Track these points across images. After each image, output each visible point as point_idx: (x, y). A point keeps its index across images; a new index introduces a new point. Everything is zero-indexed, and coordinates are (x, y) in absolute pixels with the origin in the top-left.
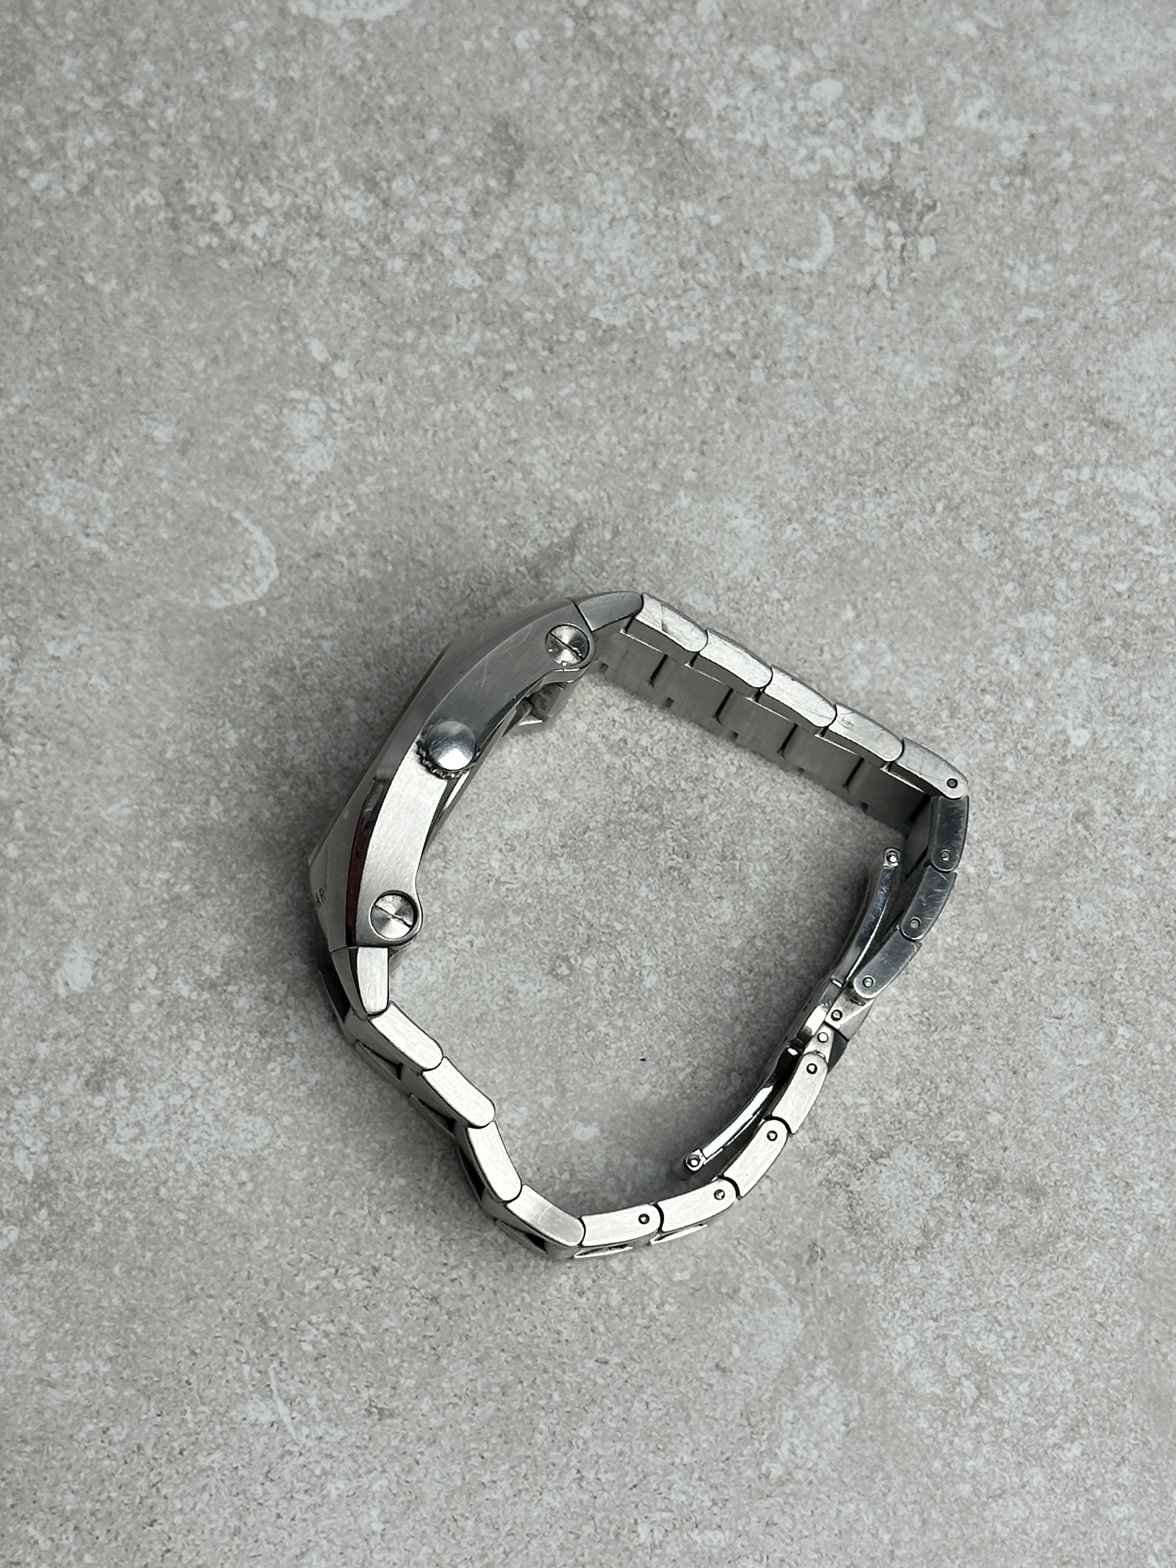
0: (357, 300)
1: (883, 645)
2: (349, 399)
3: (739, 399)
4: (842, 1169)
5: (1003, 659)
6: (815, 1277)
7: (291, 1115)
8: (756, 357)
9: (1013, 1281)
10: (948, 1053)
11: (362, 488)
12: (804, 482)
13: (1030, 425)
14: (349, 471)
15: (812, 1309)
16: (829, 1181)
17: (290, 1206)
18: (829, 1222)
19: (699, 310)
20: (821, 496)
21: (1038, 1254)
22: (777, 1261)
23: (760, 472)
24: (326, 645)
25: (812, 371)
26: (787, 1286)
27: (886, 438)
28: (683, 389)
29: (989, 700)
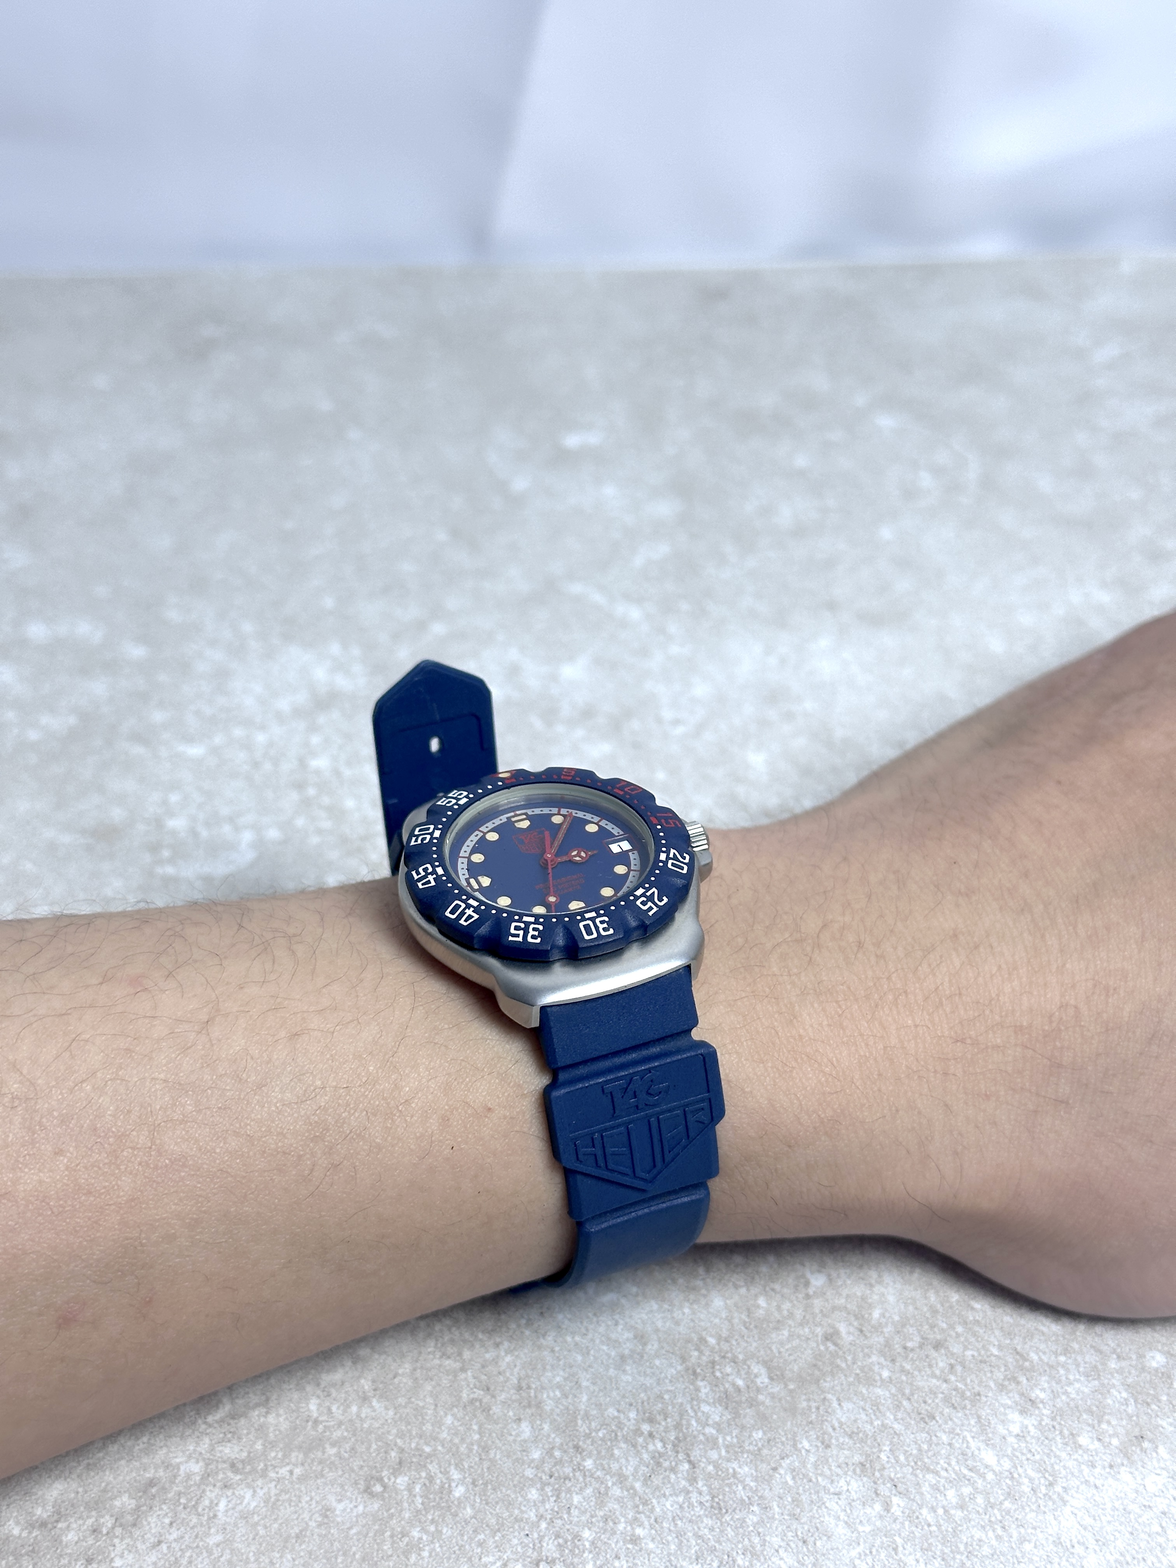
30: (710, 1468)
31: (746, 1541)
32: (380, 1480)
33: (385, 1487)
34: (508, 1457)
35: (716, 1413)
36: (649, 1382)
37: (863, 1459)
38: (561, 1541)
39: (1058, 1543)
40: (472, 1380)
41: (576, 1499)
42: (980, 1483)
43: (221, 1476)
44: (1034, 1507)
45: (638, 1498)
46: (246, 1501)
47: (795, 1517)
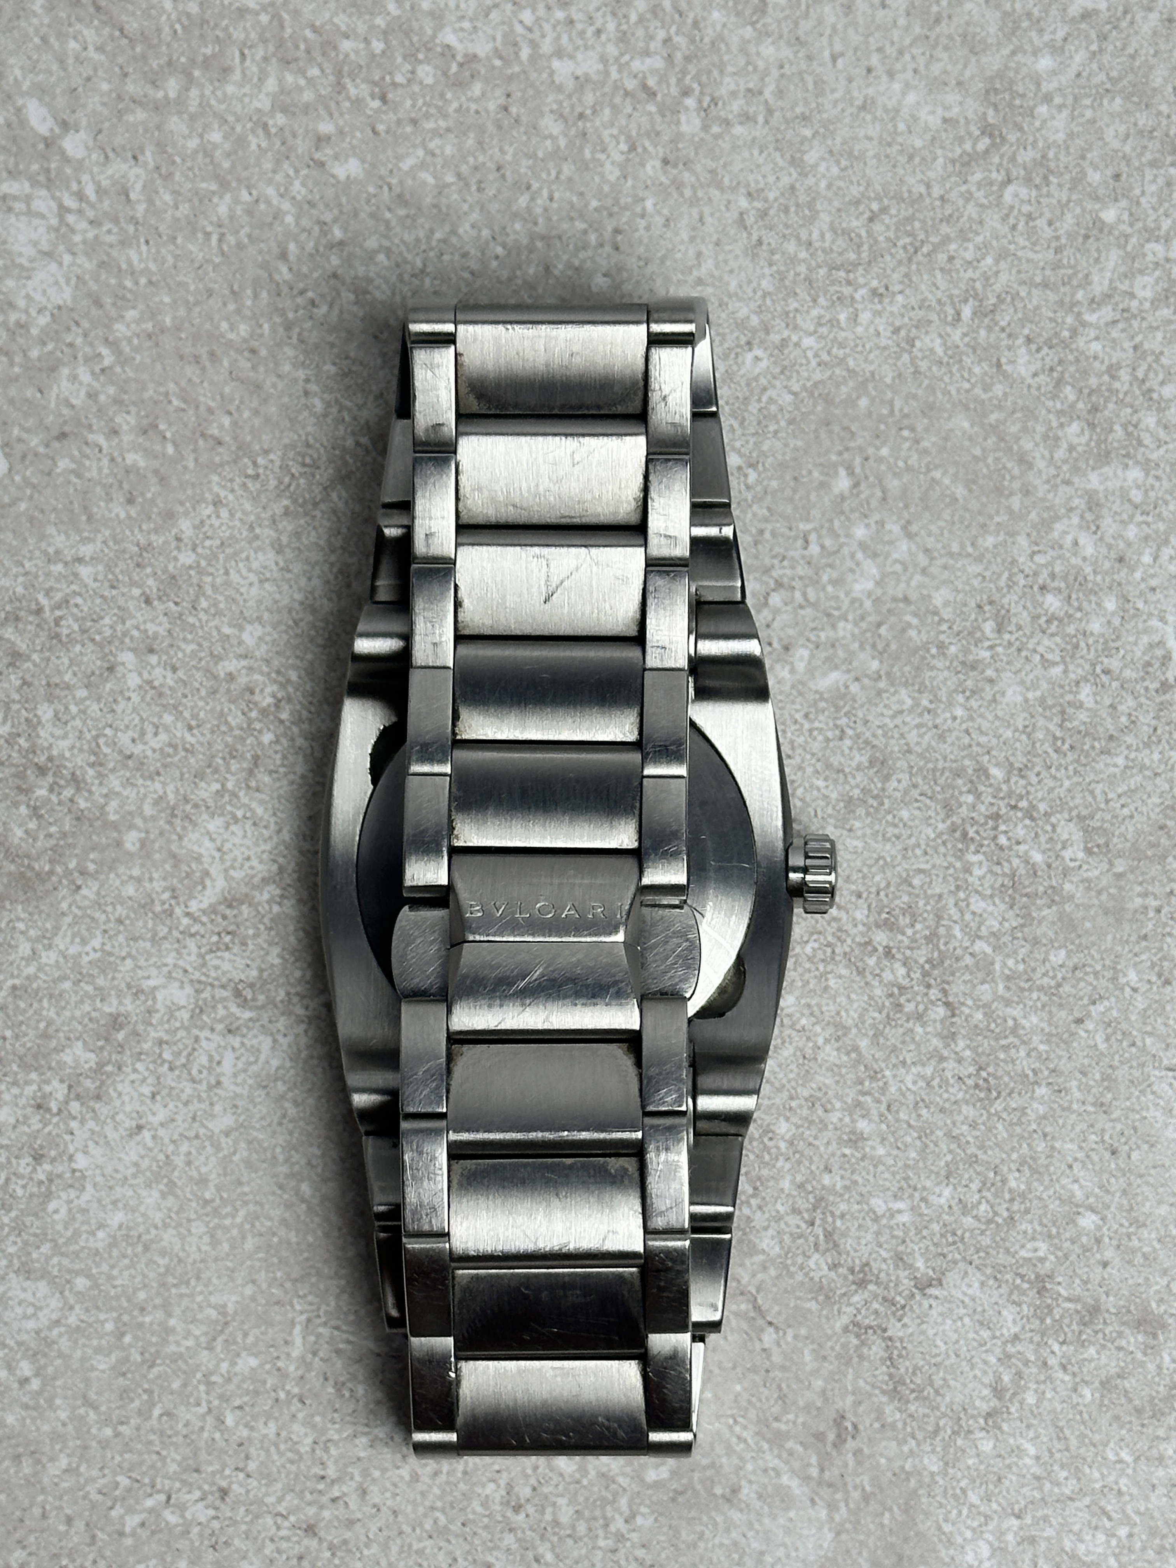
0: (89, 34)
1: (894, 528)
2: (90, 191)
3: (666, 162)
4: (876, 1305)
5: (1068, 540)
6: (846, 1465)
7: (89, 1276)
8: (686, 92)
9: (1125, 1455)
10: (1018, 1130)
11: (120, 329)
12: (766, 284)
13: (1095, 177)
14: (98, 304)
15: (843, 1510)
16: (856, 1324)
17: (96, 1408)
18: (861, 1383)
19: (598, 24)
20: (793, 305)
21: (1158, 1415)
22: (790, 1444)
23: (703, 271)
24: (85, 571)
25: (770, 111)
26: (806, 1479)
27: (884, 210)
28: (581, 148)
29: (1052, 603)
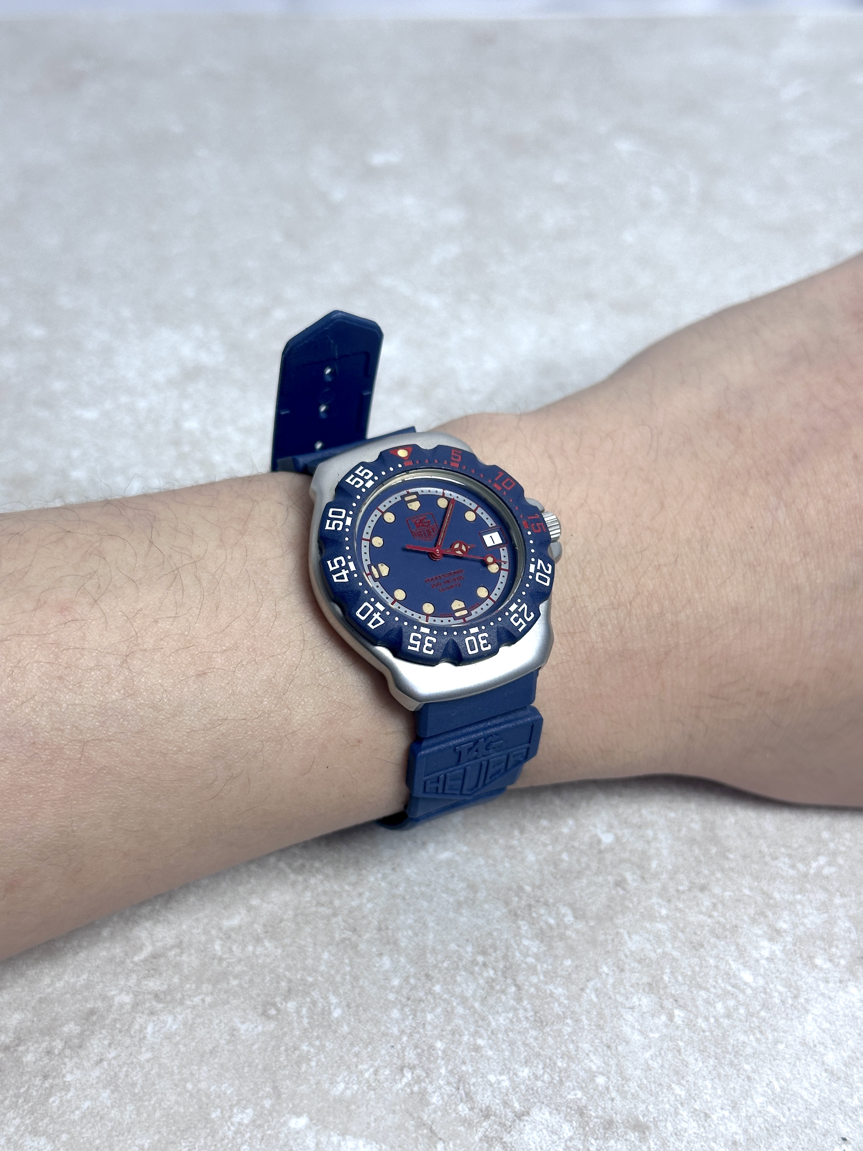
30: (532, 990)
31: (563, 1048)
32: (274, 1005)
33: (278, 1010)
34: (374, 984)
35: (534, 946)
36: (480, 922)
37: (649, 980)
38: (419, 1051)
39: (804, 1044)
40: (342, 924)
41: (429, 1017)
42: (741, 997)
43: (148, 1005)
44: (784, 1015)
45: (477, 1015)
46: (168, 1025)
47: (600, 1027)
